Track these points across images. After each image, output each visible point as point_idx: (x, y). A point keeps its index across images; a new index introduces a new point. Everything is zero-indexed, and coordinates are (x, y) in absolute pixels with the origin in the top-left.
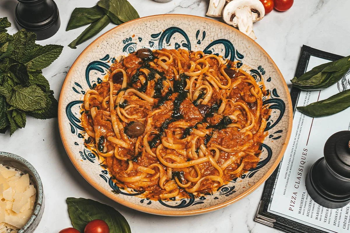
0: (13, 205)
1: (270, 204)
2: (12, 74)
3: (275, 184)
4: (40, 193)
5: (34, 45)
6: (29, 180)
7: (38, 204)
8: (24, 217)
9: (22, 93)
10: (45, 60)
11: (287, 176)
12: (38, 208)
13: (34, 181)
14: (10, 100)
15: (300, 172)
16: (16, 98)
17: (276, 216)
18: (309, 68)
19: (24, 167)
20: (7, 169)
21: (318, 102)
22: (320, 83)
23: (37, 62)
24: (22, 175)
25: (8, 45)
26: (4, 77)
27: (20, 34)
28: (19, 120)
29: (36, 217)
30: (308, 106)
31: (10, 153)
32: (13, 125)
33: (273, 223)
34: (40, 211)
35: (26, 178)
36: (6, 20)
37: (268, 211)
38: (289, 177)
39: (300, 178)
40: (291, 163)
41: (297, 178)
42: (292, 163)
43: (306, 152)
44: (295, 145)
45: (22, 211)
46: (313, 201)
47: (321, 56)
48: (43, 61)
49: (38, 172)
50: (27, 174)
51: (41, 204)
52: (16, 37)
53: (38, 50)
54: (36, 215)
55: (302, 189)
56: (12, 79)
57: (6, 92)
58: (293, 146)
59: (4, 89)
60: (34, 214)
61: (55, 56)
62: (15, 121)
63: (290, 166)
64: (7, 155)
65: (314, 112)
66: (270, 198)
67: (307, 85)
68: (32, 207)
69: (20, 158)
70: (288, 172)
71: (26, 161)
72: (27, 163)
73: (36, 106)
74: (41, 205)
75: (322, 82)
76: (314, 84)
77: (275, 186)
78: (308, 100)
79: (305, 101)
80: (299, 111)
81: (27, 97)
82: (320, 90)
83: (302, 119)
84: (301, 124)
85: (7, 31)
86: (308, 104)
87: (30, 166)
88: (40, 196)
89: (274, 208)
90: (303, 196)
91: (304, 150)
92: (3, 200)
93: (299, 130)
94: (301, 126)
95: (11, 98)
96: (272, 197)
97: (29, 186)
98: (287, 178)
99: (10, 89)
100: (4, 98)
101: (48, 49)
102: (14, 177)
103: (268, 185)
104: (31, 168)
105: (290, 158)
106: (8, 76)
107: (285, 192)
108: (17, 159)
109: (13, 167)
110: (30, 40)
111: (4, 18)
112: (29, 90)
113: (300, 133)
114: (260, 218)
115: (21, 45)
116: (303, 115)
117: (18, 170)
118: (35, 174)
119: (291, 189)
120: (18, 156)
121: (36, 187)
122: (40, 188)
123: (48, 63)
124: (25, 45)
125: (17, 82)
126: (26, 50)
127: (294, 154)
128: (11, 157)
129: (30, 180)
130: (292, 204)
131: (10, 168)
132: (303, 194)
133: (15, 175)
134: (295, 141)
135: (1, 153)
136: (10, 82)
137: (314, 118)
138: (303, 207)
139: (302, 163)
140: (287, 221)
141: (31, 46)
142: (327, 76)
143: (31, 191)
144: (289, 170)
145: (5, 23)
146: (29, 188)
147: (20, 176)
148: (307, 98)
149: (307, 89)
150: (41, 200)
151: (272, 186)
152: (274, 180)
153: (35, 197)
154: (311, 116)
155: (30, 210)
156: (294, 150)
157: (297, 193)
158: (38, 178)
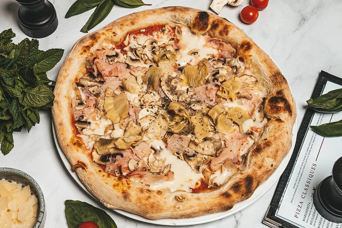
0: (18, 214)
1: (277, 210)
2: (21, 77)
3: (284, 192)
4: (42, 202)
5: (38, 51)
6: (30, 191)
7: (41, 212)
8: (29, 225)
10: (49, 64)
12: (41, 215)
13: (35, 191)
14: (23, 101)
15: (308, 184)
17: (282, 221)
18: (325, 91)
19: (24, 180)
20: (9, 182)
21: (330, 123)
22: (334, 107)
23: (42, 66)
24: (23, 187)
29: (40, 224)
30: (320, 126)
31: (11, 169)
32: (29, 122)
33: (279, 227)
34: (43, 219)
35: (27, 189)
36: (10, 32)
38: (297, 187)
39: (307, 189)
41: (305, 189)
43: (315, 167)
44: (306, 159)
45: (26, 219)
46: (317, 211)
47: (337, 82)
48: (47, 65)
49: (38, 183)
50: (28, 186)
51: (43, 211)
52: (21, 46)
53: (42, 55)
54: (40, 222)
55: (309, 200)
56: (21, 81)
57: (19, 94)
58: (304, 160)
60: (39, 221)
61: (58, 59)
62: (30, 119)
63: (299, 178)
64: (9, 170)
65: (326, 132)
66: (278, 204)
67: (321, 108)
68: (35, 215)
69: (21, 172)
70: (297, 183)
71: (26, 174)
72: (27, 176)
74: (43, 213)
75: (336, 106)
76: (328, 107)
77: (283, 194)
78: (321, 120)
79: (319, 121)
80: (312, 130)
82: (333, 113)
83: (314, 137)
84: (312, 142)
85: (12, 41)
86: (321, 124)
87: (30, 178)
89: (280, 213)
90: (309, 206)
91: (314, 165)
92: (9, 210)
93: (310, 147)
94: (313, 144)
96: (280, 203)
97: (30, 196)
98: (295, 188)
99: (21, 91)
101: (51, 53)
102: (17, 190)
103: (277, 192)
104: (31, 180)
105: (300, 170)
106: (18, 79)
107: (292, 201)
108: (18, 173)
109: (14, 180)
111: (9, 29)
113: (311, 149)
115: (26, 51)
116: (315, 133)
117: (19, 182)
118: (36, 185)
119: (298, 199)
120: (19, 170)
121: (38, 197)
122: (41, 197)
123: (52, 66)
124: (29, 51)
127: (304, 168)
128: (13, 172)
129: (31, 191)
130: (298, 212)
131: (12, 182)
132: (309, 204)
133: (17, 188)
134: (306, 155)
135: (3, 169)
136: (20, 84)
137: (325, 137)
138: (307, 216)
139: (311, 176)
141: (36, 52)
142: (340, 101)
143: (33, 200)
144: (298, 181)
145: (10, 34)
146: (31, 198)
147: (21, 188)
148: (321, 118)
149: (321, 111)
150: (44, 208)
151: (280, 194)
152: (283, 188)
153: (37, 205)
154: (323, 135)
155: (34, 218)
156: (304, 164)
157: (303, 203)
158: (38, 189)
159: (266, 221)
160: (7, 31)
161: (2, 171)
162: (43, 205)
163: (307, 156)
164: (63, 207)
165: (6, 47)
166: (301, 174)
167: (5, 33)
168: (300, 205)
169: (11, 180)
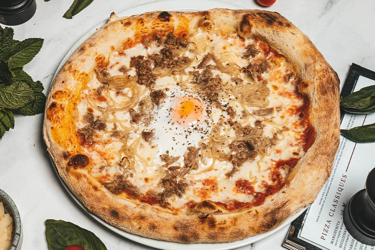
1: (300, 230)
3: (308, 209)
4: (18, 222)
5: (13, 41)
6: (3, 209)
7: (17, 234)
8: (2, 249)
9: (6, 92)
10: (26, 56)
12: (17, 238)
13: (9, 209)
15: (336, 199)
17: (306, 243)
18: (357, 88)
21: (363, 127)
22: (367, 107)
23: (17, 59)
28: (6, 120)
29: (16, 248)
30: (352, 130)
34: (19, 242)
38: (323, 203)
39: (336, 205)
40: (327, 189)
41: (333, 205)
42: (329, 188)
43: (345, 179)
44: (334, 169)
46: (347, 232)
47: (371, 77)
48: (23, 57)
49: (13, 200)
51: (19, 233)
53: (17, 46)
55: (338, 218)
60: (14, 245)
61: (36, 50)
63: (326, 192)
65: (358, 136)
67: (353, 108)
68: (10, 238)
70: (324, 198)
74: (19, 235)
75: (370, 106)
76: (361, 107)
77: (307, 211)
78: (353, 123)
79: (349, 123)
80: (342, 134)
81: (12, 95)
82: (367, 114)
83: (344, 143)
84: (342, 149)
86: (352, 127)
87: (3, 194)
88: (17, 225)
89: (305, 234)
90: (338, 225)
91: (343, 176)
94: (342, 151)
96: (303, 222)
97: (4, 215)
98: (321, 204)
101: (28, 44)
104: (5, 196)
105: (327, 183)
107: (318, 219)
110: (7, 36)
113: (340, 158)
114: (288, 244)
116: (345, 139)
118: (10, 202)
119: (325, 217)
121: (12, 216)
122: (17, 216)
123: (29, 59)
124: (3, 41)
126: (4, 47)
127: (332, 180)
129: (5, 209)
130: (325, 233)
132: (338, 223)
137: (357, 144)
138: (336, 237)
139: (340, 190)
141: (10, 42)
143: (6, 220)
144: (325, 196)
146: (5, 217)
148: (352, 120)
149: (352, 112)
150: (20, 229)
153: (11, 226)
154: (355, 141)
155: (8, 241)
156: (332, 175)
157: (331, 221)
158: (13, 206)
159: (286, 244)
162: (18, 225)
163: (335, 165)
164: (43, 228)
168: (328, 224)
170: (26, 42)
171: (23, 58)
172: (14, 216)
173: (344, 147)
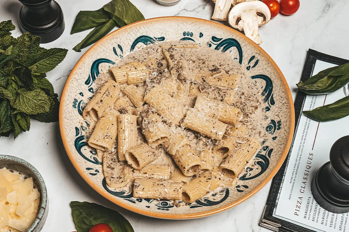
0: (17, 208)
1: (275, 209)
2: (16, 77)
3: (280, 188)
4: (44, 197)
5: (39, 49)
6: (32, 183)
7: (42, 208)
8: (28, 221)
9: (26, 97)
10: (49, 64)
11: (293, 181)
12: (42, 211)
13: (37, 185)
14: (14, 104)
15: (306, 176)
16: (20, 101)
17: (281, 221)
18: (315, 72)
19: (28, 171)
20: (11, 172)
21: (324, 107)
22: (326, 87)
23: (41, 65)
24: (25, 178)
25: (12, 48)
26: (8, 80)
27: (24, 37)
28: (23, 123)
29: (40, 221)
30: (314, 110)
31: (13, 157)
32: (17, 128)
33: (278, 228)
34: (44, 215)
35: (30, 181)
37: (273, 215)
39: (306, 182)
40: (296, 167)
41: (303, 182)
43: (312, 157)
44: (301, 149)
45: (26, 214)
46: (319, 206)
47: (327, 60)
49: (42, 176)
50: (31, 178)
51: (45, 207)
52: (20, 40)
53: (42, 54)
54: (40, 219)
55: (308, 194)
56: (16, 82)
57: (10, 95)
58: (299, 150)
59: (8, 92)
60: (38, 218)
61: (60, 59)
62: (19, 124)
63: (295, 171)
64: (11, 158)
65: (320, 116)
66: (275, 202)
67: (313, 89)
68: (36, 211)
69: (24, 161)
70: (294, 176)
71: (30, 164)
72: (31, 166)
73: (40, 109)
74: (45, 209)
75: (328, 86)
76: (320, 88)
77: (280, 190)
78: (314, 104)
79: (311, 105)
80: (305, 116)
81: (31, 101)
82: (326, 95)
83: (307, 124)
84: (306, 129)
85: (11, 33)
86: (314, 108)
87: (34, 169)
89: (279, 212)
90: (309, 201)
91: (310, 154)
92: (7, 203)
93: (305, 135)
94: (307, 131)
95: (15, 101)
96: (277, 201)
97: (33, 189)
98: (292, 183)
99: (14, 92)
100: (8, 101)
101: (53, 52)
102: (18, 181)
103: (273, 190)
104: (35, 171)
105: (296, 162)
106: (13, 80)
107: (290, 197)
108: (20, 162)
109: (16, 170)
110: (34, 44)
111: (8, 21)
112: (33, 93)
113: (305, 137)
114: (265, 223)
115: (25, 48)
116: (309, 119)
117: (21, 173)
118: (39, 177)
119: (296, 194)
120: (22, 160)
121: (40, 191)
122: (44, 191)
123: (52, 67)
124: (30, 48)
125: (21, 85)
126: (30, 54)
127: (300, 159)
128: (15, 161)
129: (34, 183)
130: (298, 209)
131: (14, 172)
132: (309, 198)
133: (18, 179)
134: (300, 145)
135: (5, 157)
136: (14, 85)
137: (320, 123)
138: (308, 212)
139: (308, 167)
140: (292, 226)
141: (36, 50)
142: (333, 80)
143: (34, 194)
145: (9, 26)
146: (33, 191)
147: (23, 180)
148: (313, 102)
149: (313, 93)
150: (45, 203)
151: (277, 190)
152: (279, 184)
153: (39, 200)
154: (318, 120)
155: (34, 214)
156: (300, 154)
157: (302, 198)
158: (42, 182)
159: (263, 223)
160: (6, 23)
161: (4, 159)
162: (44, 200)
163: (302, 145)
165: (2, 39)
166: (297, 167)
167: (4, 24)
168: (300, 200)
169: (13, 170)
170: (52, 51)
171: (47, 66)
172: (42, 191)
173: (308, 127)
